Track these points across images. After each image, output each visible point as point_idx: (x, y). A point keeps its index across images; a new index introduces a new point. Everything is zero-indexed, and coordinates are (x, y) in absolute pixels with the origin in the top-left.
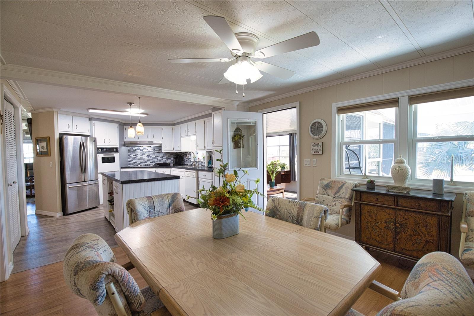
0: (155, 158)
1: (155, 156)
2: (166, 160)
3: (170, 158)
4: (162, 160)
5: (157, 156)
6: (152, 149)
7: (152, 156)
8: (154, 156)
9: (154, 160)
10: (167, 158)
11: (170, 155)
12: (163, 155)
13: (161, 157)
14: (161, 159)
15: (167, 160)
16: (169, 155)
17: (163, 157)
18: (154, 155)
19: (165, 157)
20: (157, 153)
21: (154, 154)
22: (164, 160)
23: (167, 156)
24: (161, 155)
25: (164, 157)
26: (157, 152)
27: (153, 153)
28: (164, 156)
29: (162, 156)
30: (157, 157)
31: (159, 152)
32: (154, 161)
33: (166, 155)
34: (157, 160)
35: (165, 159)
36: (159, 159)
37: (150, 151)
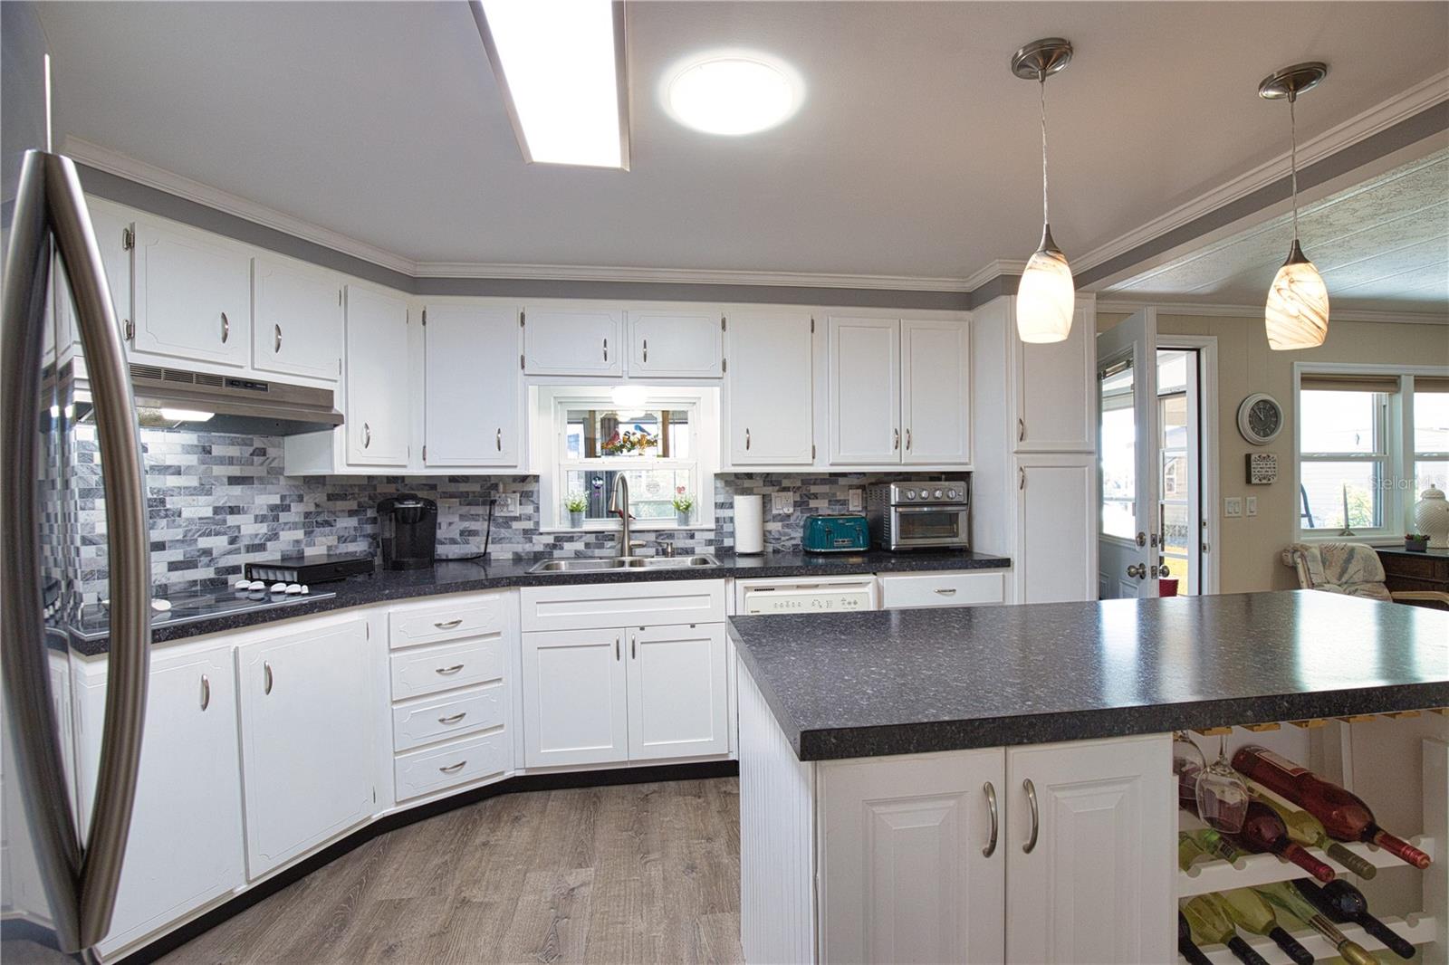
0: (213, 524)
1: (217, 510)
2: (300, 534)
3: (328, 523)
4: (274, 536)
5: (234, 510)
6: (188, 449)
7: (184, 515)
8: (209, 512)
9: (204, 543)
10: (313, 523)
11: (330, 497)
12: (276, 500)
13: (260, 519)
14: (263, 529)
15: (308, 534)
16: (321, 497)
17: (276, 518)
18: (203, 499)
19: (296, 512)
20: (233, 481)
21: (209, 493)
22: (289, 537)
23: (312, 508)
24: (264, 499)
25: (284, 517)
26: (235, 471)
27: (192, 481)
28: (287, 508)
29: (273, 508)
30: (232, 520)
31: (248, 471)
32: (207, 552)
33: (300, 499)
34: (233, 541)
35: (295, 526)
36: (250, 528)
37: (171, 460)
